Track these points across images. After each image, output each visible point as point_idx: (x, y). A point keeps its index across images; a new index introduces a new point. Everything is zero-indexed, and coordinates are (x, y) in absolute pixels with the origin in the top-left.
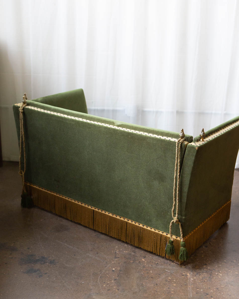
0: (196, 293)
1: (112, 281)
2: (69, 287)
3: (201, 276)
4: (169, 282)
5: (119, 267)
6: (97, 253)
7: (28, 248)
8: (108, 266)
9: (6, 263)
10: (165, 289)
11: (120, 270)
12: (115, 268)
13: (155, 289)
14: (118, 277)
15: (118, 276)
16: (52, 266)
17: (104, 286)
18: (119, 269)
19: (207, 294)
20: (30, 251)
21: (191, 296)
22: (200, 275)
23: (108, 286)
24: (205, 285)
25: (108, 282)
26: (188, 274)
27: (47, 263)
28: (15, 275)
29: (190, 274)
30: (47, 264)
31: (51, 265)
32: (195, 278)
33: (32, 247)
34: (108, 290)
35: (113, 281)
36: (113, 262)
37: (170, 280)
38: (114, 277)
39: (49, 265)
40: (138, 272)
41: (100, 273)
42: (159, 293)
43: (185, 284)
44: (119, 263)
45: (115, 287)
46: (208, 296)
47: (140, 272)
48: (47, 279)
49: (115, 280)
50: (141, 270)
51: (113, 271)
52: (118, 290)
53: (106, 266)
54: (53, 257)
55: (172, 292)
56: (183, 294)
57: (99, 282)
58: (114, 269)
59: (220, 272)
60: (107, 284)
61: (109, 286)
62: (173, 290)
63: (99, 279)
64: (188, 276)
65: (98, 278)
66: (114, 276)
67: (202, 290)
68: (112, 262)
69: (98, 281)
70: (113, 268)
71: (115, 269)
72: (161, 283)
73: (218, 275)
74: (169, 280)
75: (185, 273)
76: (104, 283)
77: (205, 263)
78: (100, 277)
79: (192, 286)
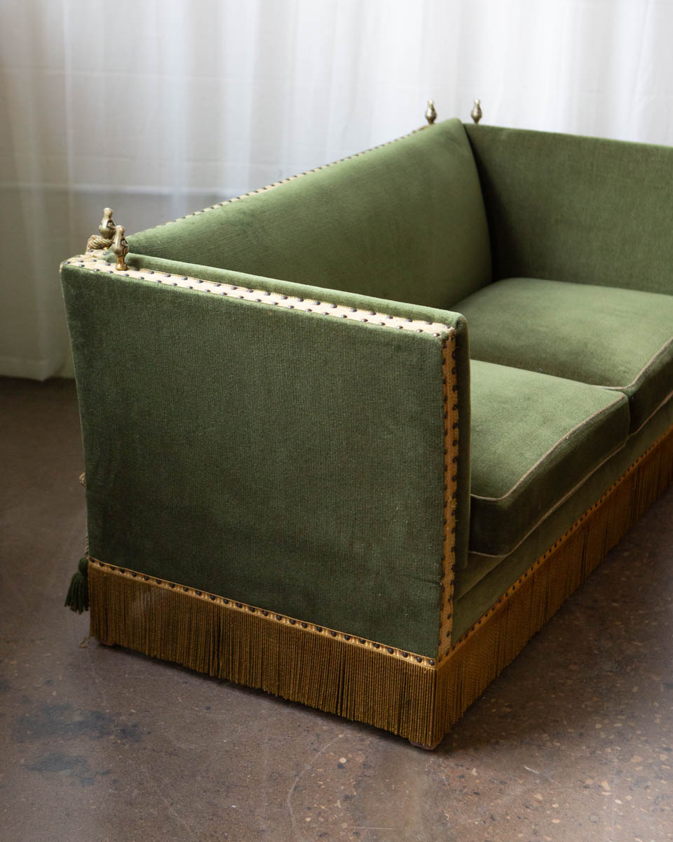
1: (336, 802)
2: (184, 823)
3: (648, 791)
4: (536, 809)
5: (360, 752)
7: (48, 683)
8: (323, 750)
10: (521, 835)
11: (365, 765)
12: (346, 757)
13: (486, 835)
14: (356, 791)
15: (357, 786)
16: (127, 747)
17: (308, 819)
18: (360, 759)
20: (54, 693)
22: (647, 787)
23: (321, 820)
24: (664, 823)
25: (323, 807)
26: (605, 785)
27: (109, 734)
29: (611, 782)
30: (112, 737)
31: (124, 744)
32: (629, 798)
33: (61, 678)
34: (321, 836)
35: (338, 804)
36: (340, 736)
37: (539, 802)
38: (342, 787)
39: (116, 743)
40: (428, 773)
41: (294, 773)
43: (594, 818)
44: (362, 740)
45: (345, 825)
47: (435, 773)
48: (111, 790)
49: (347, 798)
50: (440, 766)
51: (340, 766)
52: (357, 834)
53: (315, 750)
54: (131, 714)
57: (289, 805)
58: (343, 760)
60: (319, 814)
61: (327, 820)
62: (549, 839)
63: (289, 795)
64: (606, 791)
65: (287, 793)
66: (342, 784)
68: (337, 735)
69: (288, 800)
70: (340, 757)
71: (348, 761)
72: (507, 814)
74: (535, 804)
75: (592, 778)
76: (309, 809)
77: (665, 746)
78: (295, 788)
79: (618, 826)
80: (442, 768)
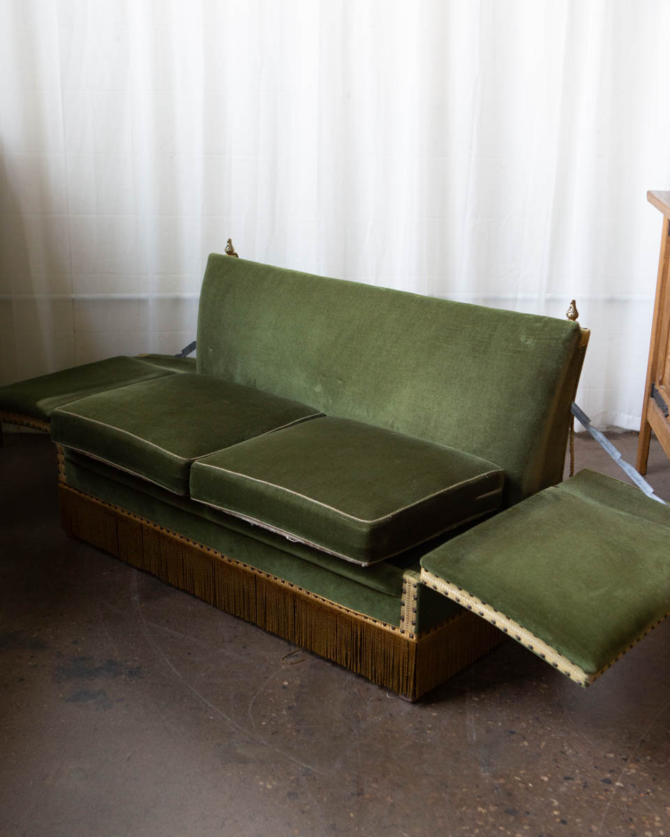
0: (486, 732)
1: (282, 711)
3: (496, 691)
5: (297, 678)
6: (244, 647)
7: (75, 642)
8: (272, 677)
9: (22, 680)
11: (301, 686)
12: (288, 681)
13: (387, 726)
14: (296, 702)
15: (297, 699)
16: (134, 682)
17: (264, 723)
18: (298, 682)
19: (513, 733)
20: (80, 649)
21: (475, 738)
22: (495, 688)
23: (273, 723)
24: (507, 711)
25: (274, 715)
27: (121, 675)
28: (46, 706)
30: (123, 676)
31: (132, 681)
32: (483, 696)
33: (84, 639)
34: (273, 734)
35: (284, 712)
36: (283, 667)
38: (286, 701)
39: (126, 680)
40: (345, 689)
41: (252, 693)
42: (397, 735)
44: (299, 669)
45: (289, 726)
46: (513, 737)
47: (350, 688)
48: (125, 712)
49: (290, 708)
50: (353, 683)
51: (284, 687)
52: (298, 731)
53: (266, 677)
54: (136, 660)
55: (428, 732)
56: (454, 734)
57: (250, 715)
58: (286, 683)
60: (271, 719)
61: (276, 723)
62: (430, 726)
63: (250, 708)
65: (248, 707)
66: (286, 699)
67: (500, 724)
68: (281, 667)
69: (249, 712)
70: (284, 681)
71: (289, 684)
76: (264, 716)
78: (254, 703)
79: (477, 715)
80: (355, 685)
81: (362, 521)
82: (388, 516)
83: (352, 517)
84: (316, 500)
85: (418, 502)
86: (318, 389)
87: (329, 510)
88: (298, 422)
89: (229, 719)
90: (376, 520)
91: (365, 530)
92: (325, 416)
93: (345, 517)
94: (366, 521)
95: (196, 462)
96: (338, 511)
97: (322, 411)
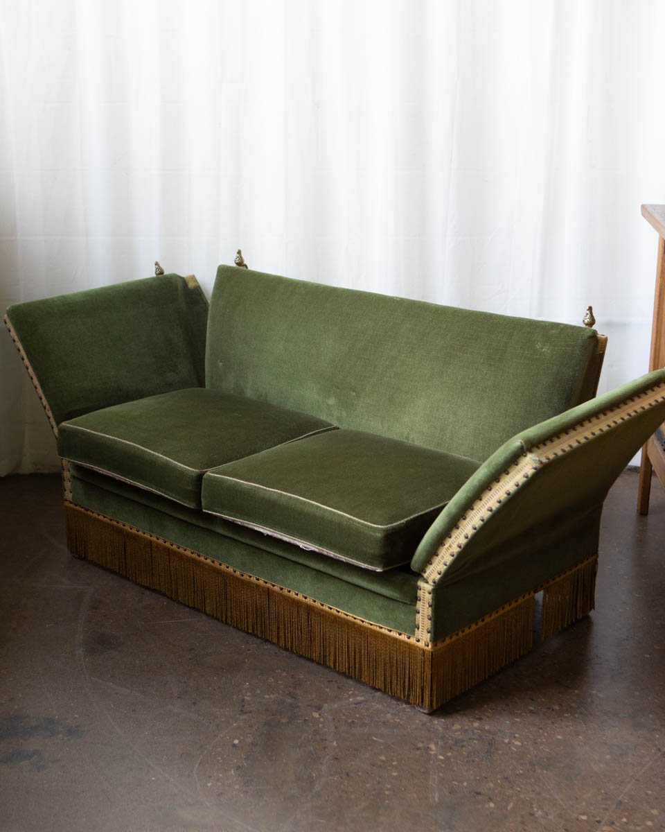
0: (450, 793)
1: (230, 771)
3: (464, 748)
4: (380, 766)
5: (249, 735)
6: (194, 704)
7: (11, 700)
8: (221, 735)
10: (368, 785)
11: (253, 744)
12: (238, 739)
13: (342, 787)
14: (246, 763)
15: (246, 759)
16: (72, 741)
17: (209, 784)
18: (249, 740)
19: (478, 793)
20: (16, 707)
21: (436, 799)
22: (463, 746)
23: (219, 784)
24: (475, 770)
25: (221, 775)
26: (432, 746)
27: (59, 733)
29: (436, 744)
30: (61, 735)
31: (69, 740)
32: (449, 754)
33: (20, 696)
34: (219, 795)
35: (232, 772)
36: (235, 724)
37: (382, 761)
38: (235, 761)
39: (63, 739)
40: (300, 747)
41: (199, 753)
42: (353, 797)
43: (422, 770)
44: (251, 726)
45: (237, 787)
46: (479, 798)
47: (306, 747)
48: (60, 773)
49: (239, 768)
50: (309, 741)
51: (234, 746)
52: (246, 792)
53: (215, 736)
54: (75, 718)
55: (387, 793)
56: (415, 796)
57: (195, 775)
58: (236, 742)
59: (517, 735)
60: (218, 780)
61: (223, 784)
62: (389, 786)
64: (432, 751)
65: (193, 767)
66: (235, 758)
67: (465, 784)
68: (231, 724)
69: (194, 772)
70: (234, 739)
71: (240, 742)
72: (358, 771)
73: (509, 743)
74: (380, 763)
75: (423, 742)
76: (210, 777)
77: (477, 717)
78: (200, 763)
79: (441, 774)
80: (311, 743)
81: (376, 526)
82: (402, 521)
83: (366, 523)
84: (330, 507)
85: (432, 509)
86: (332, 401)
87: (342, 516)
88: (311, 435)
89: (172, 780)
90: (390, 525)
91: (379, 535)
92: (338, 428)
93: (359, 523)
94: (380, 526)
95: (208, 473)
96: (352, 517)
97: (335, 424)
